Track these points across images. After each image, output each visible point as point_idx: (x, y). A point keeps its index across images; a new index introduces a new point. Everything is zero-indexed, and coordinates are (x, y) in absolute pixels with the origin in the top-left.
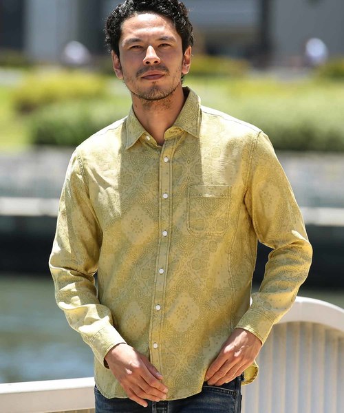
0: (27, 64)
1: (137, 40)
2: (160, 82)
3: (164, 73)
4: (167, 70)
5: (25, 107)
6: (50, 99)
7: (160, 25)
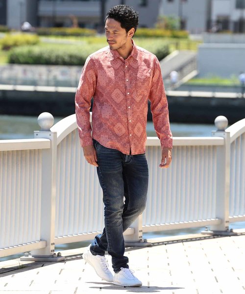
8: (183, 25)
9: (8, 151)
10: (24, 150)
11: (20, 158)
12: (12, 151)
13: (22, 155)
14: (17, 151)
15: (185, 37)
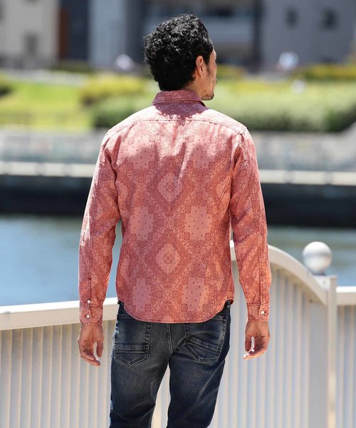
5: (89, 101)
6: (106, 96)
9: (63, 325)
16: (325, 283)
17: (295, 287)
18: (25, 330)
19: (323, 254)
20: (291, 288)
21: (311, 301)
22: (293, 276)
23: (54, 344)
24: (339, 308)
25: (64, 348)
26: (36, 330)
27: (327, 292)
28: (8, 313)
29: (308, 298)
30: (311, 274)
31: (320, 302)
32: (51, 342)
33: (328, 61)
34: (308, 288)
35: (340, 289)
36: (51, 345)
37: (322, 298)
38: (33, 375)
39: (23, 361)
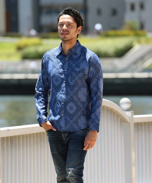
0: (19, 36)
1: (62, 23)
2: (67, 36)
3: (68, 33)
4: (69, 32)
5: (19, 48)
6: (26, 46)
7: (69, 19)
8: (142, 27)
9: (29, 134)
10: (42, 132)
11: (39, 139)
12: (33, 134)
13: (40, 136)
14: (37, 133)
15: (144, 35)
16: (129, 114)
17: (118, 116)
18: (15, 136)
19: (128, 103)
20: (116, 117)
21: (124, 121)
22: (117, 112)
23: (26, 142)
24: (135, 123)
25: (30, 143)
26: (19, 136)
27: (130, 118)
28: (8, 130)
29: (122, 120)
30: (123, 111)
31: (127, 122)
32: (25, 141)
33: (114, 29)
34: (122, 116)
35: (135, 116)
36: (25, 142)
37: (128, 120)
38: (19, 154)
39: (15, 149)
